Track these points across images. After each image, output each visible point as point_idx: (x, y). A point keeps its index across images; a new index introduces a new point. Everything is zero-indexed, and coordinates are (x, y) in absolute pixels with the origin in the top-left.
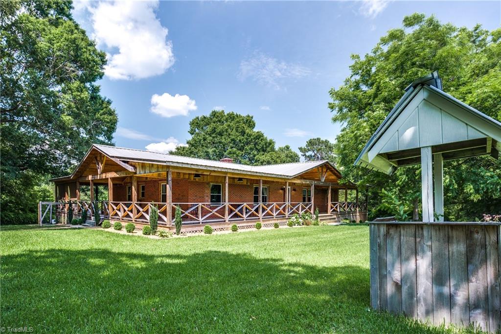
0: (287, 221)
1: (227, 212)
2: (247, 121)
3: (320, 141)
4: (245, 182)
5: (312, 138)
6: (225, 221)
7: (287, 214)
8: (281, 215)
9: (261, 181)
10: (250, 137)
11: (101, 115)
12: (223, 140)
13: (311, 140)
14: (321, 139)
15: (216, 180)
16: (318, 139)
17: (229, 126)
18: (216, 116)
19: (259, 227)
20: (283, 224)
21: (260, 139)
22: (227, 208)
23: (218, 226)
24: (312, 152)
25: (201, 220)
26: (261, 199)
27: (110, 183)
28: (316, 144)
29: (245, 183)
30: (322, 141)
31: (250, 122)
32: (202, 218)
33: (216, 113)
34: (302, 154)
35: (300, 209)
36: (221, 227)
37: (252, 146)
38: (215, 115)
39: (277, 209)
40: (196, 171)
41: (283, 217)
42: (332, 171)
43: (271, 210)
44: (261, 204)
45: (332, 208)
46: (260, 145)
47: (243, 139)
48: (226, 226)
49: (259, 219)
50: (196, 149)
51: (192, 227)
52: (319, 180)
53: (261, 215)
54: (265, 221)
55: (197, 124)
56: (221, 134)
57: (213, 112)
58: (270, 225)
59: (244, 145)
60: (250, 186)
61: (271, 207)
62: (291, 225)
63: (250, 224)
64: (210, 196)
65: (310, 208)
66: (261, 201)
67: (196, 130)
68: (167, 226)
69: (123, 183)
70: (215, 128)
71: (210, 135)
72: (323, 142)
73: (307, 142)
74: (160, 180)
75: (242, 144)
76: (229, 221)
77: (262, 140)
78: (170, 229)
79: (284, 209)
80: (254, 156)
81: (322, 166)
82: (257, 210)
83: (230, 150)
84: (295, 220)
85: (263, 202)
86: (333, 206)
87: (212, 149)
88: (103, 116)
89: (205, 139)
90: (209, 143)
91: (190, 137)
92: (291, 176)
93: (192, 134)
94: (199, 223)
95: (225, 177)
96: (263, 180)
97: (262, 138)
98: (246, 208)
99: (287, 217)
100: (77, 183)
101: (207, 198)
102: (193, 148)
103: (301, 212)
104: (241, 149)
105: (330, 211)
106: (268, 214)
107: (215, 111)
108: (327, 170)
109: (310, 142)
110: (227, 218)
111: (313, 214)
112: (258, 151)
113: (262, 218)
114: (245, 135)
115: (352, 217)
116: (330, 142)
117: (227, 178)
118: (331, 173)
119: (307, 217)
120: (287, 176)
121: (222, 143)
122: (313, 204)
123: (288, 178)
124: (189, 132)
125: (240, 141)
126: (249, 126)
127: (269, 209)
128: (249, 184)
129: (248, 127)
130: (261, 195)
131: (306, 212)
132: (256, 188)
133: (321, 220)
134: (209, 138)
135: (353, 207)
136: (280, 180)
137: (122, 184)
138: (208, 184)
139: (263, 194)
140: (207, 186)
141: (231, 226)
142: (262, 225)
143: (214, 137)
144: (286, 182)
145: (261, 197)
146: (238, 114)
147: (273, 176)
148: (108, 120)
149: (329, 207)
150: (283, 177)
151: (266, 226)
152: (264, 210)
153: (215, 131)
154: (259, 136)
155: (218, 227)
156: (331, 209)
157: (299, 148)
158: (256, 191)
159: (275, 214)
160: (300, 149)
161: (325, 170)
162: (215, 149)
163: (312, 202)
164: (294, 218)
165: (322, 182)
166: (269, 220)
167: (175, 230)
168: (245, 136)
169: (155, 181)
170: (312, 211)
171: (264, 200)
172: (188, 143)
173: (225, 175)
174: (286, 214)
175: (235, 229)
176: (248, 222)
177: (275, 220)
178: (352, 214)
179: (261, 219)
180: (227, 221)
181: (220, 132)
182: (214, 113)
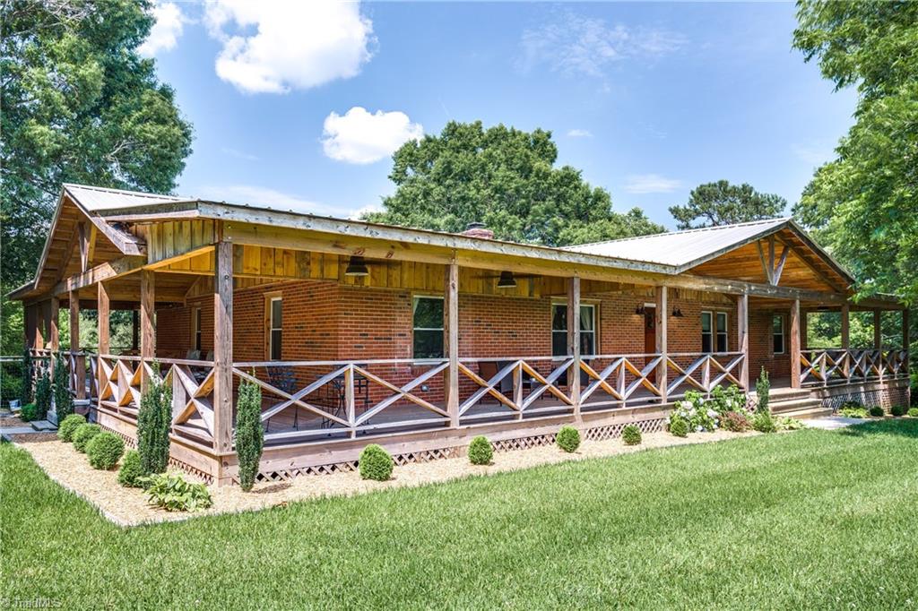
0: (667, 415)
1: (454, 393)
2: (536, 142)
3: (728, 188)
4: (523, 290)
5: (706, 183)
6: (447, 424)
7: (664, 391)
8: (646, 397)
9: (577, 283)
10: (546, 178)
11: (135, 124)
12: (473, 193)
13: (701, 186)
14: (731, 184)
15: (431, 285)
16: (721, 183)
17: (490, 155)
18: (456, 133)
19: (570, 442)
20: (653, 426)
21: (572, 186)
22: (454, 378)
23: (420, 443)
24: (706, 218)
25: (353, 422)
26: (577, 344)
27: (103, 297)
28: (717, 198)
29: (525, 294)
30: (734, 187)
31: (543, 146)
32: (357, 415)
33: (456, 128)
34: (680, 223)
35: (707, 374)
36: (432, 444)
37: (550, 202)
38: (453, 131)
39: (631, 378)
40: (336, 246)
41: (651, 402)
42: (801, 253)
43: (612, 380)
44: (576, 359)
45: (803, 368)
46: (570, 202)
47: (524, 186)
48: (452, 442)
49: (571, 411)
50: (406, 216)
51: (318, 450)
52: (764, 281)
53: (577, 397)
54: (592, 418)
55: (408, 156)
56: (465, 176)
57: (450, 125)
58: (610, 432)
59: (529, 203)
60: (543, 304)
61: (611, 369)
62: (679, 429)
63: (539, 431)
64: (410, 336)
65: (736, 372)
66: (577, 351)
67: (409, 170)
68: (214, 451)
69: (185, 302)
70: (449, 163)
71: (439, 182)
72: (735, 191)
73: (692, 193)
74: (268, 289)
75: (524, 201)
76: (462, 423)
77: (576, 187)
78: (226, 464)
79: (653, 377)
80: (557, 229)
81: (768, 238)
82: (563, 381)
83: (492, 214)
84: (693, 412)
85: (582, 352)
86: (806, 362)
87: (446, 218)
88: (139, 127)
89: (427, 194)
90: (439, 201)
91: (392, 190)
92: (675, 267)
93: (399, 181)
94: (348, 435)
95: (448, 268)
96: (582, 281)
97: (576, 182)
98: (526, 375)
99: (664, 403)
100: (53, 300)
101: (400, 342)
102: (399, 214)
103: (709, 385)
104: (524, 213)
105: (798, 377)
106: (601, 393)
107: (454, 123)
108: (785, 250)
109: (700, 193)
110: (456, 411)
111: (747, 389)
112: (566, 216)
113: (582, 410)
114: (533, 175)
115: (863, 395)
116: (756, 189)
117: (455, 273)
118: (796, 259)
119: (729, 402)
120: (665, 266)
121: (469, 199)
122: (746, 356)
123: (668, 271)
124: (390, 177)
125: (517, 190)
126: (543, 155)
127: (603, 377)
128: (537, 296)
129: (540, 155)
130: (577, 330)
131: (726, 383)
132: (558, 307)
133: (775, 409)
134: (437, 191)
135: (868, 363)
136: (638, 281)
137: (182, 304)
138: (405, 295)
139: (582, 327)
140: (401, 302)
141: (469, 441)
142: (582, 435)
143: (448, 187)
144: (659, 288)
145: (577, 336)
146: (517, 129)
147: (615, 265)
148: (153, 137)
149: (796, 368)
150: (651, 269)
151: (595, 434)
152: (586, 380)
153: (450, 171)
154: (569, 178)
155: (420, 446)
156: (802, 372)
157: (670, 210)
158: (561, 317)
159: (623, 394)
160: (675, 212)
161: (779, 250)
162: (451, 216)
163: (744, 350)
164: (689, 404)
165: (772, 288)
166: (605, 415)
167: (234, 470)
168: (533, 178)
169: (255, 292)
170: (744, 381)
171: (587, 345)
172: (386, 204)
173: (445, 262)
174: (661, 392)
175: (481, 455)
176: (532, 425)
177: (624, 413)
178: (865, 385)
179: (577, 413)
180: (455, 425)
181: (463, 171)
182: (452, 128)
